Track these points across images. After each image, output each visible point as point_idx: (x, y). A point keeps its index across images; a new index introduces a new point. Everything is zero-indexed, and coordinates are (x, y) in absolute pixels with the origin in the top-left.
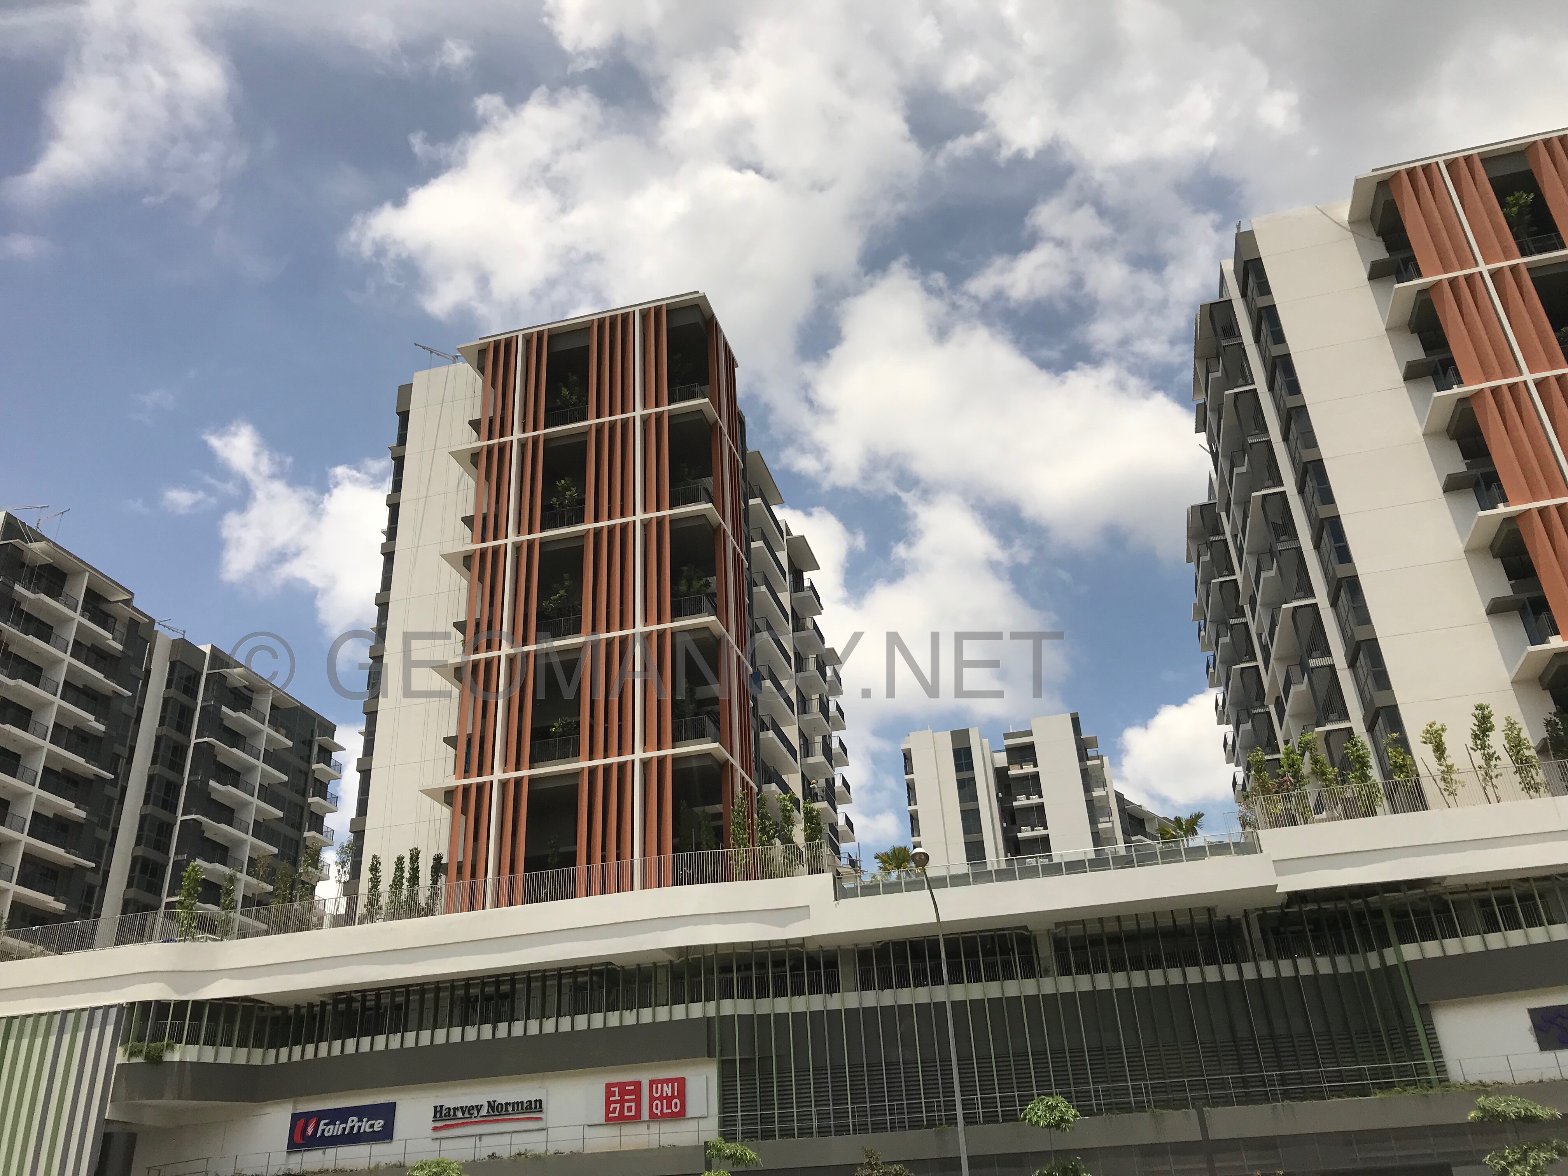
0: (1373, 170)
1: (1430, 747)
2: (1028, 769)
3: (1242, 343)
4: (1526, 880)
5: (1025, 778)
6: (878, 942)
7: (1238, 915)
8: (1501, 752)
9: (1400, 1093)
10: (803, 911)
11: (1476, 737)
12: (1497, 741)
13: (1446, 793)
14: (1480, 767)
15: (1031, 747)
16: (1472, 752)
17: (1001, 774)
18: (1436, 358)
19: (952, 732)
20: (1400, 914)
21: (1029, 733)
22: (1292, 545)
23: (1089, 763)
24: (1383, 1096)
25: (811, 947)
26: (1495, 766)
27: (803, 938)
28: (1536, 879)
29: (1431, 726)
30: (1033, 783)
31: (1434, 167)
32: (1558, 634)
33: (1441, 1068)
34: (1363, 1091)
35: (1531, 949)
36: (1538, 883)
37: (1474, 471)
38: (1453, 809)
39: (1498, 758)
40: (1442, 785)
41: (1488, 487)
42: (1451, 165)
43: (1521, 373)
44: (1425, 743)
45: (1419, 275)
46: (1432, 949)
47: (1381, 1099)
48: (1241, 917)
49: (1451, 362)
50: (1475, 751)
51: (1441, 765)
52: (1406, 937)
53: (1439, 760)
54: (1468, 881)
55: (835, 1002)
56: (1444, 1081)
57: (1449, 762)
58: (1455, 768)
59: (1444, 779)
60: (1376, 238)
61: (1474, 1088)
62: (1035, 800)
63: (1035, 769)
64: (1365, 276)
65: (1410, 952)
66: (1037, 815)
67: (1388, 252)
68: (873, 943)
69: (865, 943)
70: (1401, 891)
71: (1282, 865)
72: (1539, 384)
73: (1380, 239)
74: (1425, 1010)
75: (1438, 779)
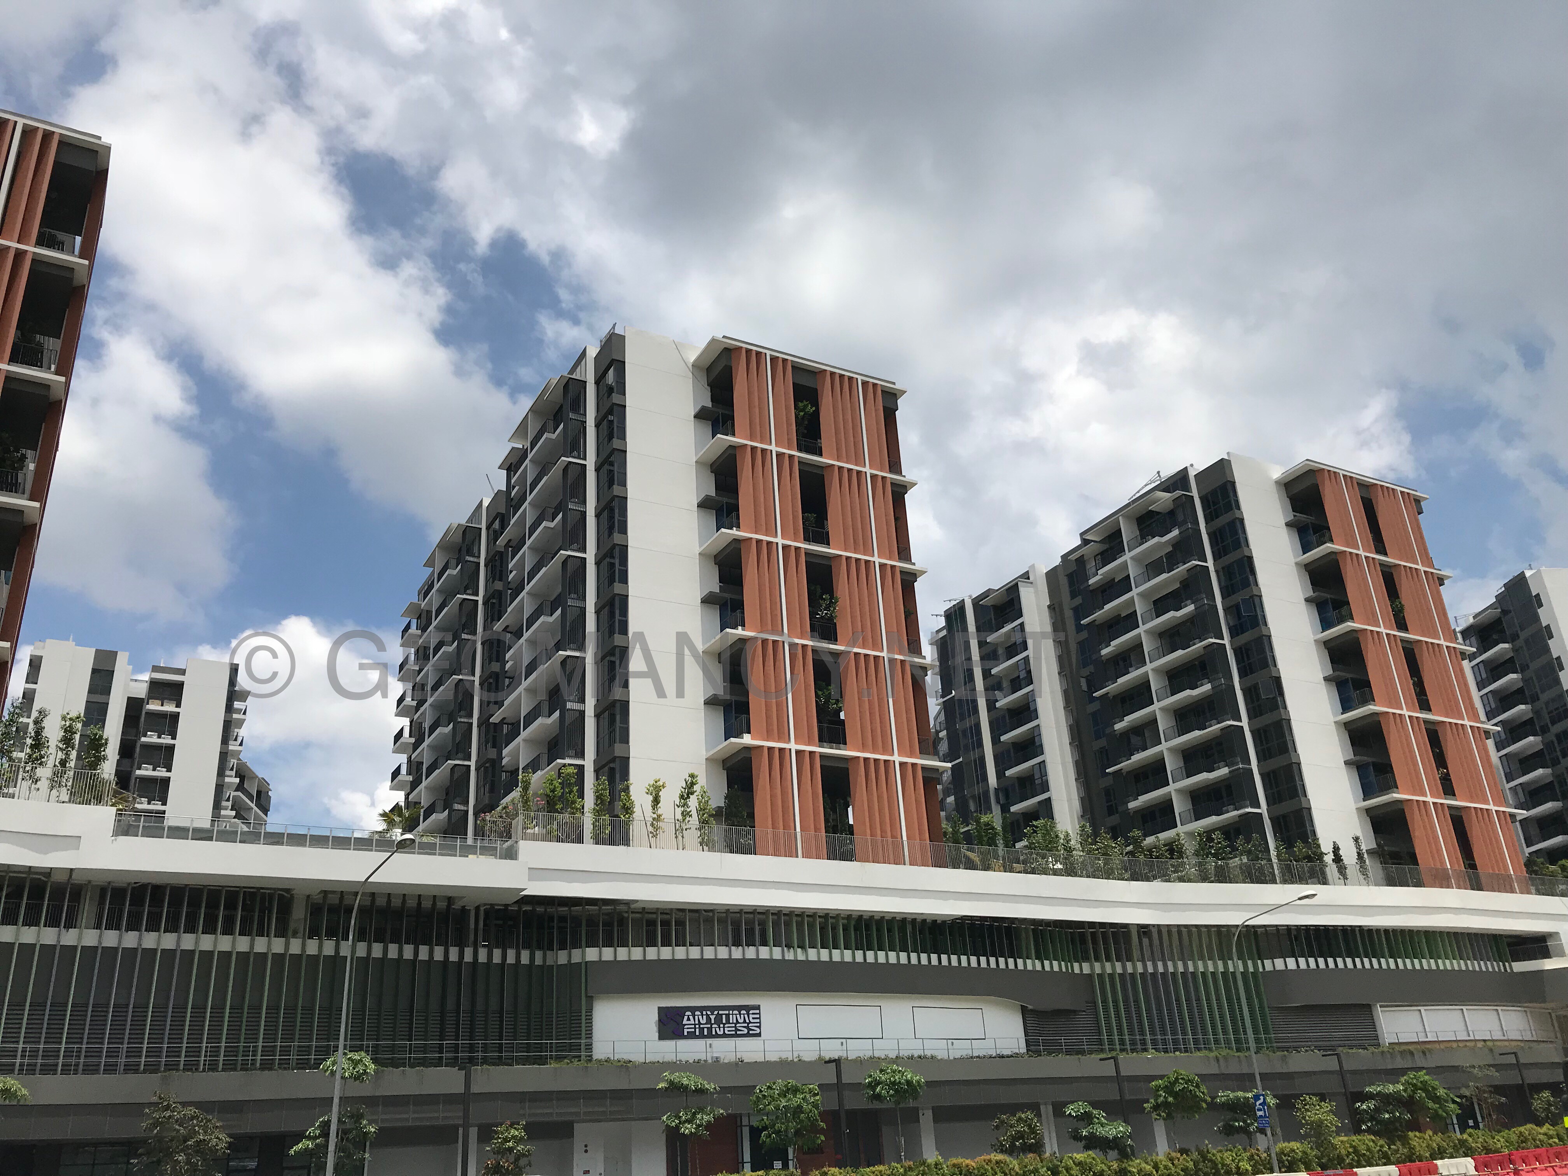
0: (724, 337)
1: (651, 798)
2: (170, 708)
3: (586, 422)
4: (682, 910)
5: (163, 715)
6: (135, 883)
7: (471, 907)
8: (694, 813)
9: (568, 1064)
10: (73, 841)
11: (682, 797)
12: (693, 802)
13: (651, 835)
14: (678, 820)
15: (180, 686)
16: (676, 807)
17: (134, 706)
18: (725, 500)
19: (97, 651)
20: (592, 922)
21: (183, 672)
22: (578, 604)
23: (235, 716)
24: (557, 1066)
25: (56, 878)
26: (689, 821)
27: (51, 868)
28: (691, 911)
29: (656, 782)
30: (170, 723)
31: (763, 355)
32: (749, 733)
33: (589, 1047)
34: (542, 1061)
35: (673, 963)
36: (691, 914)
37: (726, 595)
38: (653, 850)
39: (691, 816)
40: (651, 829)
41: (734, 610)
42: (774, 359)
43: (776, 536)
44: (647, 793)
45: (734, 435)
46: (608, 954)
47: (555, 1069)
48: (472, 908)
49: (736, 508)
50: (678, 807)
51: (654, 813)
52: (592, 943)
53: (654, 809)
54: (647, 906)
55: (70, 938)
56: (590, 1058)
57: (660, 812)
58: (662, 817)
59: (652, 825)
60: (706, 386)
61: (619, 1064)
62: (166, 740)
63: (177, 710)
64: (693, 414)
65: (591, 954)
66: (164, 757)
67: (712, 401)
68: (129, 884)
69: (121, 882)
70: (597, 905)
71: (536, 873)
72: (785, 547)
73: (709, 388)
74: (590, 999)
75: (648, 825)
